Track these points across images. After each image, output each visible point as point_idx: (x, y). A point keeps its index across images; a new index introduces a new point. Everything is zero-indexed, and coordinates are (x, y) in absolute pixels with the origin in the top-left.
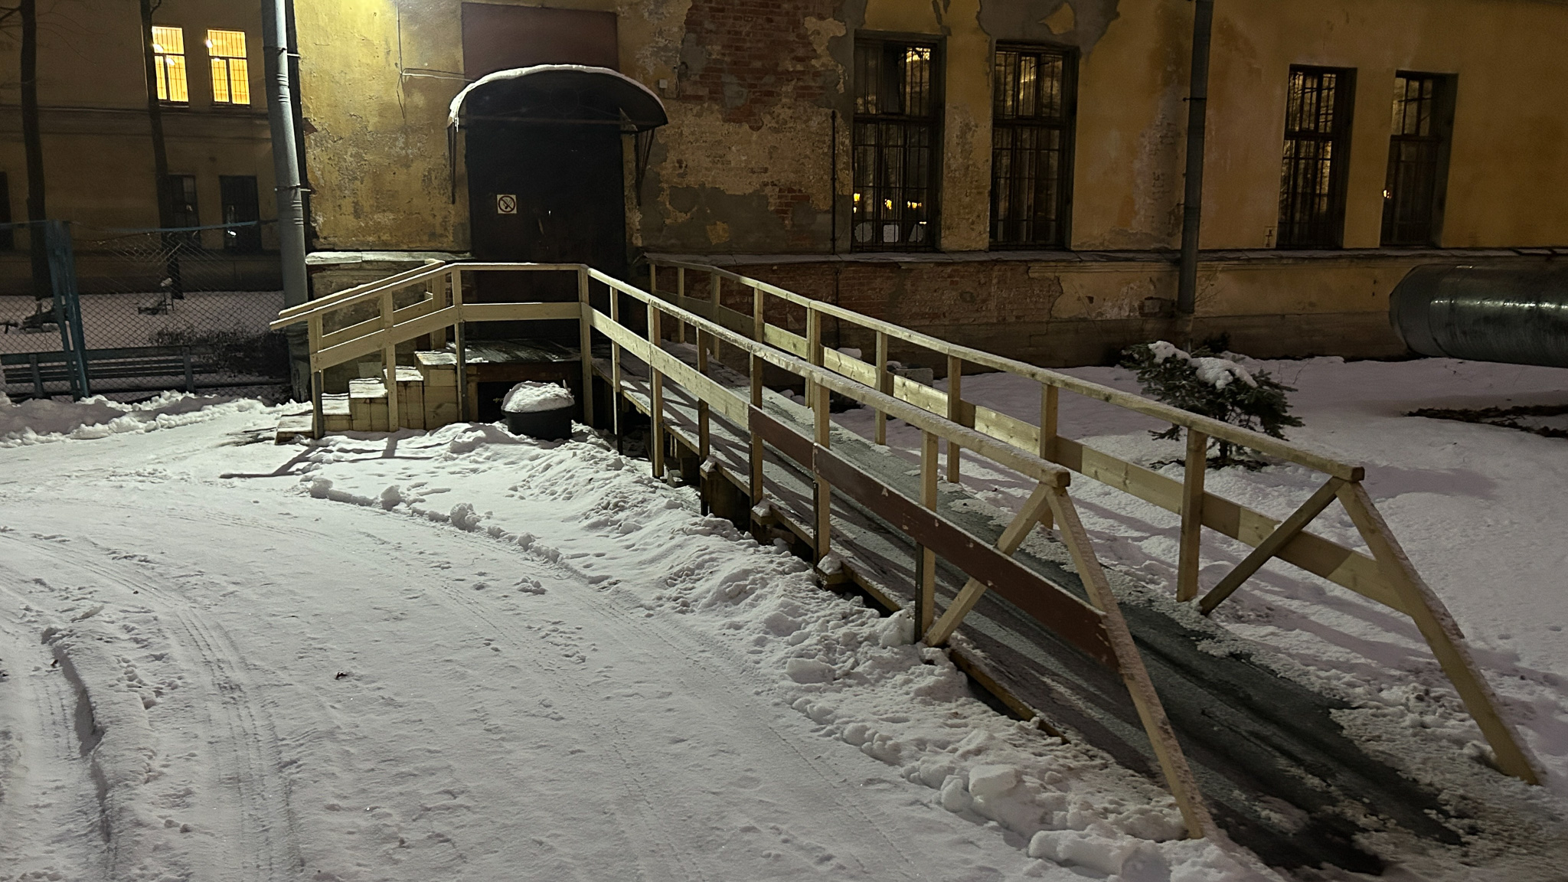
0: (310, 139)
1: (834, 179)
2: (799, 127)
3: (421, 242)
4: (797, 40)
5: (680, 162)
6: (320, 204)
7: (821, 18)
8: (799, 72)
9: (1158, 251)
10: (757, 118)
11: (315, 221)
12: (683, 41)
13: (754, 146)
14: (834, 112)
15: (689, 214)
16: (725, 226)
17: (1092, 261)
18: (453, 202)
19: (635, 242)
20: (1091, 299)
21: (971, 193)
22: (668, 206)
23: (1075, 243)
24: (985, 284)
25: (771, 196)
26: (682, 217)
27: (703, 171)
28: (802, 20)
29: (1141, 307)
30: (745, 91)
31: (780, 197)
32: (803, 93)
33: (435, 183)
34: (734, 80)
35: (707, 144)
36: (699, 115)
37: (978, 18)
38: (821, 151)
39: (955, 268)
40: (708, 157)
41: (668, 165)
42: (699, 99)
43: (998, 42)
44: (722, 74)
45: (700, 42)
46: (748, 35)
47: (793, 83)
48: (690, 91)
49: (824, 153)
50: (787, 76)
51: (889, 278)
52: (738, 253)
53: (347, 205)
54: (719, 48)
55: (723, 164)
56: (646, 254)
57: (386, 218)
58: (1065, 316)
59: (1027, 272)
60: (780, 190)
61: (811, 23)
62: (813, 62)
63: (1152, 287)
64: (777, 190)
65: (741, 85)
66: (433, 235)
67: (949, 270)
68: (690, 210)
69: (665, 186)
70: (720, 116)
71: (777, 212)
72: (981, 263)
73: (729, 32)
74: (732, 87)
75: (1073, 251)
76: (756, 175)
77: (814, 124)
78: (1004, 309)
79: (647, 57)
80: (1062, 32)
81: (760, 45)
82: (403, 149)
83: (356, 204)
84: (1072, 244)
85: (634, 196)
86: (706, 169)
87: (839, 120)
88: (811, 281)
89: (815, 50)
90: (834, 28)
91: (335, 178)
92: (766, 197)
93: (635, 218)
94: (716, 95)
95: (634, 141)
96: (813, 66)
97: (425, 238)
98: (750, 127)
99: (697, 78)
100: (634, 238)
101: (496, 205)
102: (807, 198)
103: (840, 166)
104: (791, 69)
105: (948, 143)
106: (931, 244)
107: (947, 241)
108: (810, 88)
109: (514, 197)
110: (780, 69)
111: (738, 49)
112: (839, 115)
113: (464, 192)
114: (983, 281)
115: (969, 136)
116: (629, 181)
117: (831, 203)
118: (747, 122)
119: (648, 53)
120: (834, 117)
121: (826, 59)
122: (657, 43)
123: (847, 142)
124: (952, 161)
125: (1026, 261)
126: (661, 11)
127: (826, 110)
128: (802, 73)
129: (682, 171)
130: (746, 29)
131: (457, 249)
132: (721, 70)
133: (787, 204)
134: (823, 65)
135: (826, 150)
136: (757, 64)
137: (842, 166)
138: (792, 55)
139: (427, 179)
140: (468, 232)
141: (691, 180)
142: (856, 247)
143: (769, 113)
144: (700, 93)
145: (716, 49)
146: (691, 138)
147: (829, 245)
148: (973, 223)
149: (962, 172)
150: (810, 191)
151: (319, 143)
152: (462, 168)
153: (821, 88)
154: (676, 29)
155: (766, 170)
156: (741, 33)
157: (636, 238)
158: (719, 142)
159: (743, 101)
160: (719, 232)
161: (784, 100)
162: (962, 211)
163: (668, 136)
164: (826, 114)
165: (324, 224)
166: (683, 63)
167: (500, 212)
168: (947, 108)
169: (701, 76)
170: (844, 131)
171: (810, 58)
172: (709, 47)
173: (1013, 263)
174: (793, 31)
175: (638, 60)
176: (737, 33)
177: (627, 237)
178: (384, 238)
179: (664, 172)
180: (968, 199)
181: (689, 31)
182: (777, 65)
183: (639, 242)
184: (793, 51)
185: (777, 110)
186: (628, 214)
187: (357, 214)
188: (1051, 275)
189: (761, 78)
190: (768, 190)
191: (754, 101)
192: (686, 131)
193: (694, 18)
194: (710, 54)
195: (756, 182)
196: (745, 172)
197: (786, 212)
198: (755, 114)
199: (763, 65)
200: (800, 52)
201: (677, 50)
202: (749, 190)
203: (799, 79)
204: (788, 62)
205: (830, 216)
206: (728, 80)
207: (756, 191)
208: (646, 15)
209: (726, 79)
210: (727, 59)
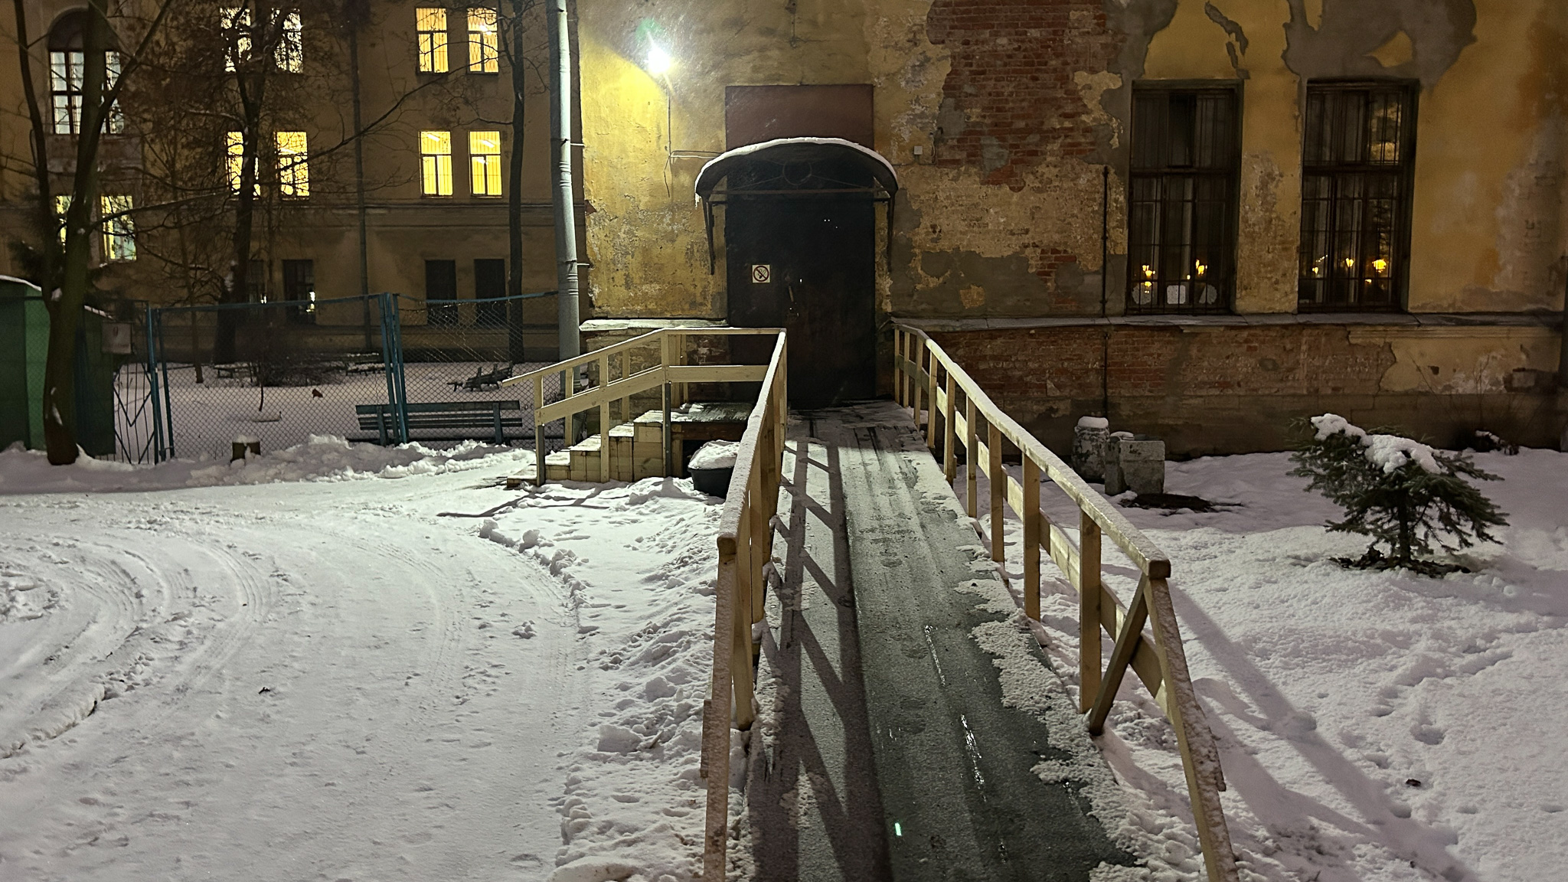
0: (591, 219)
1: (1105, 238)
2: (1065, 186)
3: (683, 310)
4: (1065, 96)
5: (934, 227)
6: (596, 277)
7: (1093, 71)
8: (1066, 129)
9: (1533, 313)
10: (1018, 178)
11: (592, 292)
12: (940, 107)
13: (1013, 207)
14: (1106, 168)
15: (941, 279)
16: (980, 289)
17: (1434, 325)
18: (713, 273)
19: (884, 307)
20: (1436, 370)
21: (1274, 249)
22: (920, 271)
23: (1413, 303)
24: (1292, 350)
25: (1032, 258)
26: (933, 282)
27: (959, 235)
28: (1071, 76)
29: (1508, 381)
30: (1006, 152)
31: (1041, 259)
32: (1072, 150)
33: (697, 255)
34: (995, 142)
35: (963, 208)
36: (955, 179)
37: (1284, 57)
38: (1090, 209)
39: (1252, 332)
40: (964, 220)
41: (921, 230)
42: (956, 163)
43: (1310, 82)
44: (982, 137)
45: (958, 107)
46: (1011, 93)
47: (1060, 141)
48: (946, 155)
49: (1093, 212)
50: (1054, 134)
51: (1169, 342)
52: (993, 317)
53: (619, 277)
54: (978, 110)
55: (980, 227)
56: (893, 319)
57: (652, 289)
58: (1398, 389)
59: (1347, 338)
60: (1043, 252)
61: (1081, 78)
62: (1084, 118)
63: (1524, 357)
64: (1039, 251)
65: (1001, 147)
66: (693, 304)
67: (1245, 334)
68: (943, 274)
69: (917, 251)
70: (978, 179)
71: (1039, 274)
72: (1285, 327)
73: (990, 94)
74: (993, 151)
75: (1411, 314)
76: (1014, 238)
77: (1082, 182)
78: (1316, 379)
79: (903, 125)
80: (1395, 64)
81: (1025, 104)
82: (668, 225)
83: (627, 276)
84: (1410, 305)
85: (885, 261)
86: (961, 232)
87: (1112, 177)
88: (1075, 346)
89: (1085, 106)
90: (1109, 81)
91: (610, 254)
92: (1026, 259)
93: (885, 284)
94: (974, 157)
95: (887, 208)
96: (1084, 122)
97: (687, 307)
98: (1011, 188)
99: (955, 142)
100: (883, 304)
101: (750, 275)
102: (1073, 259)
103: (1112, 224)
104: (1058, 127)
105: (1245, 195)
106: (1225, 306)
107: (1244, 302)
108: (1080, 144)
109: (768, 267)
110: (1045, 127)
111: (999, 110)
112: (1112, 171)
113: (722, 264)
114: (1288, 347)
115: (1271, 186)
116: (880, 247)
117: (1101, 262)
118: (1007, 183)
119: (904, 121)
120: (1106, 173)
121: (1098, 113)
122: (913, 110)
123: (1121, 198)
124: (1250, 215)
125: (1343, 325)
126: (918, 79)
127: (1098, 166)
128: (1071, 129)
129: (935, 236)
130: (1008, 89)
131: (714, 317)
132: (981, 133)
133: (1050, 266)
134: (1095, 119)
135: (1096, 208)
136: (1021, 124)
137: (1115, 224)
138: (1060, 111)
139: (689, 253)
140: (726, 300)
141: (945, 245)
142: (1132, 309)
143: (1032, 173)
144: (957, 157)
145: (975, 113)
146: (946, 203)
147: (1098, 308)
148: (1277, 282)
149: (1263, 226)
150: (1076, 251)
151: (597, 223)
152: (720, 239)
153: (1092, 144)
154: (933, 96)
155: (1027, 232)
156: (1003, 93)
157: (886, 304)
158: (976, 205)
159: (1003, 163)
160: (974, 297)
161: (1049, 159)
162: (1263, 270)
163: (922, 202)
164: (1097, 171)
165: (600, 294)
166: (939, 128)
167: (754, 281)
168: (1244, 157)
169: (958, 141)
170: (1118, 187)
171: (1079, 114)
172: (969, 110)
173: (1327, 327)
174: (1061, 88)
175: (894, 128)
176: (998, 94)
177: (877, 303)
178: (650, 307)
179: (917, 238)
180: (1270, 256)
181: (947, 96)
182: (1042, 123)
183: (889, 309)
184: (1060, 107)
185: (1042, 169)
186: (878, 280)
187: (628, 286)
188: (1379, 341)
189: (1024, 138)
190: (1028, 251)
191: (1014, 162)
192: (941, 196)
193: (953, 83)
194: (969, 118)
195: (1015, 244)
196: (1003, 235)
197: (1048, 274)
198: (1016, 175)
199: (1027, 125)
200: (1069, 109)
201: (934, 117)
202: (1007, 253)
203: (1066, 136)
204: (1053, 120)
205: (1100, 277)
206: (988, 142)
207: (1016, 253)
208: (903, 84)
209: (985, 141)
210: (987, 121)
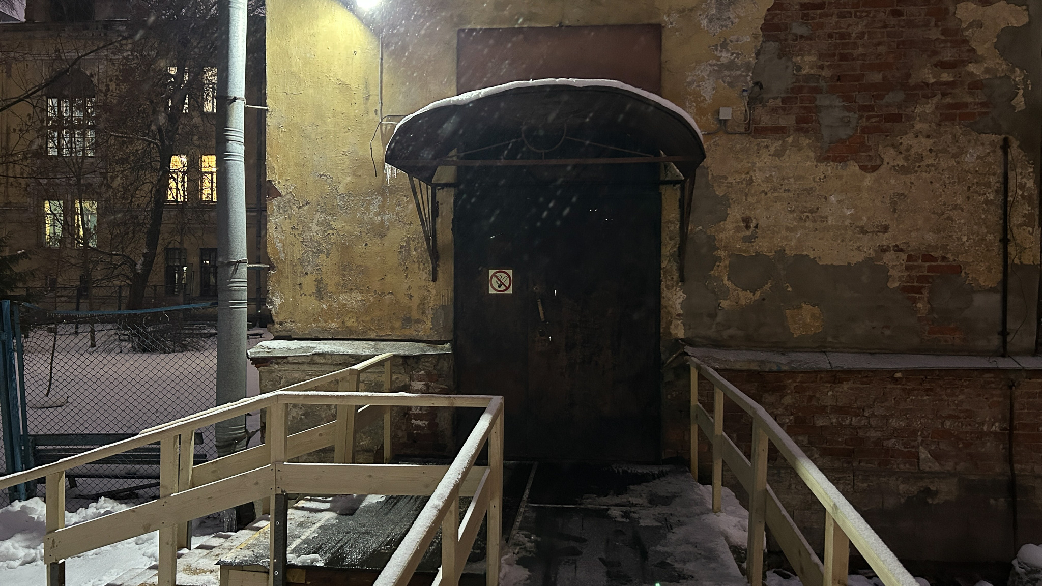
0: (273, 205)
1: (1005, 241)
2: (943, 164)
3: (393, 328)
4: (943, 38)
5: (747, 221)
6: (278, 282)
8: (946, 84)
10: (872, 153)
11: (271, 303)
12: (758, 54)
13: (865, 194)
14: (1006, 140)
15: (758, 294)
16: (816, 310)
18: (434, 280)
19: (673, 331)
22: (726, 282)
25: (893, 267)
26: (746, 297)
27: (784, 233)
28: (951, 9)
30: (854, 116)
31: (907, 268)
32: (952, 114)
33: (413, 254)
34: (838, 102)
35: (791, 195)
36: (779, 154)
38: (982, 198)
40: (791, 212)
41: (729, 225)
42: (779, 131)
44: (818, 96)
45: (783, 53)
46: (861, 35)
47: (935, 100)
48: (766, 120)
49: (987, 202)
50: (925, 90)
52: (837, 351)
53: (309, 284)
54: (813, 58)
55: (815, 221)
56: (688, 349)
57: (352, 299)
60: (910, 258)
61: (967, 11)
62: (971, 68)
64: (905, 257)
65: (848, 109)
66: (408, 321)
68: (760, 287)
69: (722, 253)
70: (812, 154)
71: (904, 290)
73: (830, 36)
74: (834, 114)
76: (867, 237)
77: (970, 159)
79: (703, 79)
81: (882, 49)
82: (377, 214)
83: (319, 282)
85: (675, 267)
86: (788, 229)
87: (1015, 150)
88: (961, 397)
89: (974, 51)
90: (1008, 15)
91: (297, 252)
92: (884, 269)
93: (675, 299)
94: (806, 123)
95: (679, 194)
96: (971, 74)
97: (398, 324)
98: (861, 168)
99: (779, 102)
100: (672, 326)
101: (486, 283)
102: (957, 269)
103: (1016, 219)
104: (932, 81)
108: (966, 105)
109: (510, 272)
110: (912, 82)
111: (843, 57)
112: (1015, 143)
113: (447, 269)
116: (669, 248)
117: (1000, 276)
118: (856, 160)
119: (705, 74)
120: (1005, 146)
121: (993, 62)
122: (718, 58)
123: (1030, 184)
126: (725, 16)
127: (993, 137)
128: (952, 84)
129: (749, 233)
130: (855, 30)
131: (435, 338)
132: (817, 90)
133: (921, 279)
134: (987, 70)
135: (991, 197)
136: (877, 77)
137: (1020, 220)
138: (935, 59)
139: (404, 249)
140: (452, 316)
141: (763, 245)
143: (893, 146)
144: (782, 123)
145: (808, 62)
146: (765, 187)
147: (996, 341)
150: (961, 258)
151: (283, 209)
152: (446, 235)
153: (983, 104)
154: (747, 39)
155: (886, 229)
156: (849, 35)
157: (676, 327)
158: (809, 191)
159: (849, 132)
160: (805, 320)
161: (918, 126)
163: (730, 185)
164: (992, 144)
165: (281, 306)
166: (756, 84)
167: (491, 291)
169: (784, 101)
170: (1024, 167)
171: (964, 63)
172: (799, 58)
174: (936, 25)
175: (690, 84)
176: (842, 36)
177: (663, 325)
178: (349, 324)
179: (722, 235)
181: (767, 38)
182: (909, 76)
183: (679, 331)
184: (935, 53)
185: (907, 140)
186: (665, 293)
187: (320, 293)
189: (881, 97)
190: (888, 258)
191: (868, 130)
192: (758, 177)
193: (776, 21)
194: (799, 68)
195: (867, 247)
196: (850, 233)
197: (919, 290)
198: (869, 149)
199: (884, 78)
200: (948, 55)
201: (748, 66)
202: (857, 258)
203: (944, 95)
204: (926, 71)
205: (997, 297)
206: (827, 103)
207: (869, 260)
208: (705, 23)
209: (823, 100)
210: (826, 73)
